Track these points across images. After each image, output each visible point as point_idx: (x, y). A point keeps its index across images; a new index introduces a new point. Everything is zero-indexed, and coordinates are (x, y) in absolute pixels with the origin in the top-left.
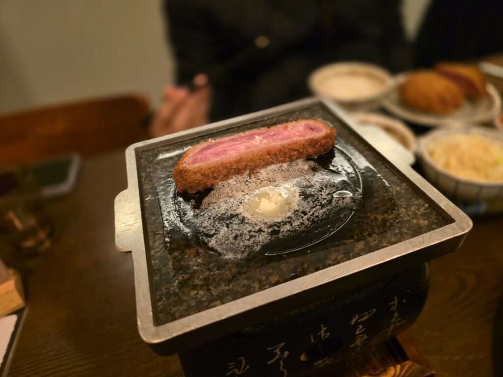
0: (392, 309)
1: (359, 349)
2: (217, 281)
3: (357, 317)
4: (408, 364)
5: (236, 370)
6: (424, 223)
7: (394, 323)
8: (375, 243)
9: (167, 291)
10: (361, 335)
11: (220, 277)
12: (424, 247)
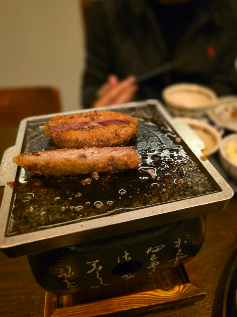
0: (176, 247)
1: (154, 271)
2: (55, 211)
3: (151, 249)
4: (189, 285)
5: (65, 274)
6: (201, 189)
7: (179, 256)
8: (166, 199)
9: (21, 214)
10: (155, 261)
11: (57, 210)
12: (197, 205)
